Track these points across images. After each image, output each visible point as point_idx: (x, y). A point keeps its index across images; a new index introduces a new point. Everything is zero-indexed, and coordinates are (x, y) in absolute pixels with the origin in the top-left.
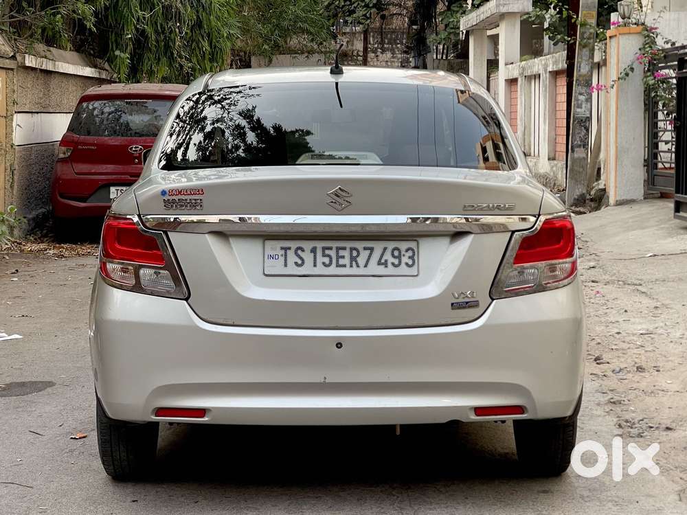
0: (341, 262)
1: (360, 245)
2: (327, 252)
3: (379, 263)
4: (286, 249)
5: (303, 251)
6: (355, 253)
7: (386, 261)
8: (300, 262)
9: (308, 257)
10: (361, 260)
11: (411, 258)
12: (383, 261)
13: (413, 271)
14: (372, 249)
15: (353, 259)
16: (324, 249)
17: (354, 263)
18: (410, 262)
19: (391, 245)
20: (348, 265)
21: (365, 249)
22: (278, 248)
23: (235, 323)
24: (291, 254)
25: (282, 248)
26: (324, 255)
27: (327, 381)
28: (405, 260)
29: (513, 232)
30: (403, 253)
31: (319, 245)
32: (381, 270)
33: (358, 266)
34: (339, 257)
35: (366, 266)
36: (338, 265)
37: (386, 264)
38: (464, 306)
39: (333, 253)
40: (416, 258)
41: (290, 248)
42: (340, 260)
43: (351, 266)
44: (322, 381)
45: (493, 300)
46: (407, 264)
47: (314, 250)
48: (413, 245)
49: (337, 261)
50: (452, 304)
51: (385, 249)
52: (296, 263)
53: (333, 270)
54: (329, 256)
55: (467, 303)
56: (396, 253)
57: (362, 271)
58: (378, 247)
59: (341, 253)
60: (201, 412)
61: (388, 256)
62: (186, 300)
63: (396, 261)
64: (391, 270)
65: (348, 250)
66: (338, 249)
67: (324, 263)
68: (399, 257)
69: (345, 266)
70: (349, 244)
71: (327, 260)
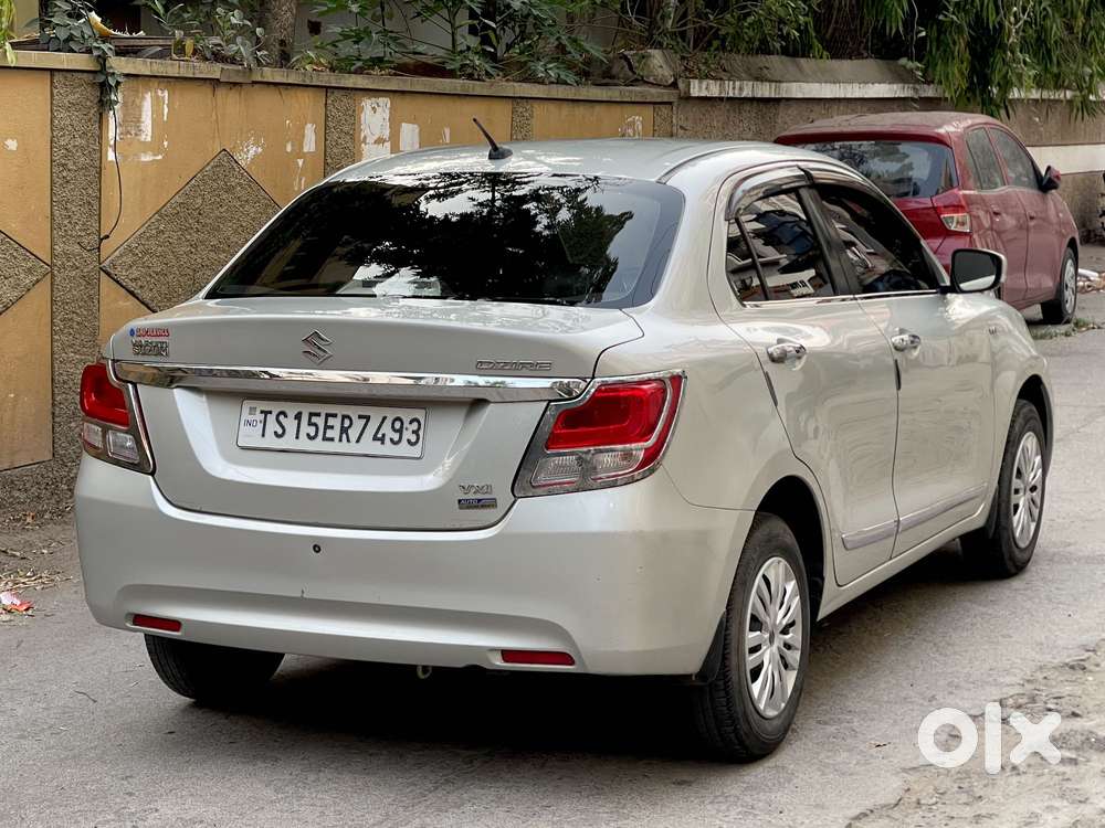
0: (330, 434)
1: (353, 411)
2: (314, 419)
4: (266, 413)
5: (286, 416)
6: (347, 423)
7: (384, 435)
8: (280, 431)
10: (354, 433)
11: (416, 432)
12: (380, 435)
13: (416, 451)
14: (368, 418)
15: (344, 430)
16: (311, 415)
17: (344, 436)
18: (413, 438)
21: (360, 417)
22: (258, 412)
25: (262, 412)
26: (310, 424)
27: (305, 596)
28: (408, 435)
30: (406, 424)
31: (306, 409)
32: (376, 448)
33: (348, 441)
34: (327, 427)
35: (358, 441)
36: (325, 439)
37: (382, 440)
38: (475, 503)
39: (320, 421)
40: (421, 433)
41: (270, 412)
43: (340, 440)
44: (299, 595)
46: (409, 441)
47: (298, 417)
48: (419, 414)
49: (325, 433)
50: (460, 501)
51: (384, 418)
52: (275, 433)
53: (318, 445)
54: (316, 425)
55: (479, 500)
56: (398, 425)
59: (331, 421)
61: (387, 429)
62: (152, 474)
63: (396, 437)
64: (388, 449)
65: (339, 418)
66: (328, 415)
67: (308, 435)
68: (400, 431)
69: (332, 439)
70: (340, 410)
71: (312, 431)
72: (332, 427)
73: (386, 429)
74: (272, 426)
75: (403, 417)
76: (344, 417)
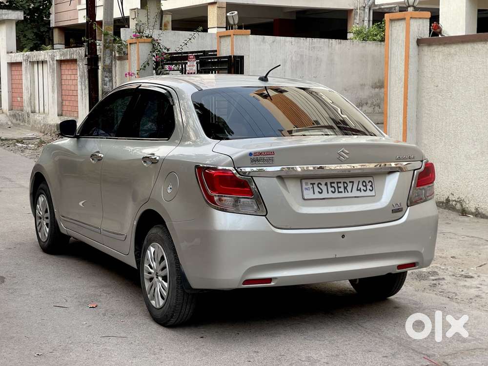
0: (340, 190)
1: (347, 180)
2: (333, 185)
3: (357, 190)
4: (313, 184)
5: (321, 185)
6: (346, 185)
7: (360, 188)
8: (320, 191)
9: (324, 188)
10: (349, 188)
11: (371, 186)
12: (359, 189)
13: (373, 193)
14: (353, 182)
15: (345, 188)
16: (331, 183)
19: (361, 180)
20: (343, 191)
21: (350, 182)
22: (309, 184)
23: (292, 228)
24: (315, 186)
25: (311, 184)
26: (332, 187)
27: (337, 257)
28: (369, 187)
29: (414, 170)
31: (329, 181)
32: (358, 194)
33: (348, 192)
34: (338, 187)
35: (351, 192)
36: (339, 192)
38: (397, 211)
39: (335, 185)
40: (373, 186)
41: (314, 184)
42: (339, 189)
43: (345, 192)
45: (408, 206)
47: (326, 184)
48: (371, 179)
50: (392, 210)
51: (359, 182)
52: (319, 192)
53: (336, 195)
54: (334, 187)
55: (398, 209)
56: (364, 184)
57: (350, 194)
58: (356, 180)
59: (339, 185)
60: (269, 280)
62: (265, 216)
64: (363, 193)
65: (342, 183)
66: (338, 183)
67: (332, 191)
68: (366, 186)
69: (341, 192)
70: (342, 180)
72: (340, 187)
73: (361, 186)
74: (317, 189)
75: (365, 180)
76: (344, 183)
